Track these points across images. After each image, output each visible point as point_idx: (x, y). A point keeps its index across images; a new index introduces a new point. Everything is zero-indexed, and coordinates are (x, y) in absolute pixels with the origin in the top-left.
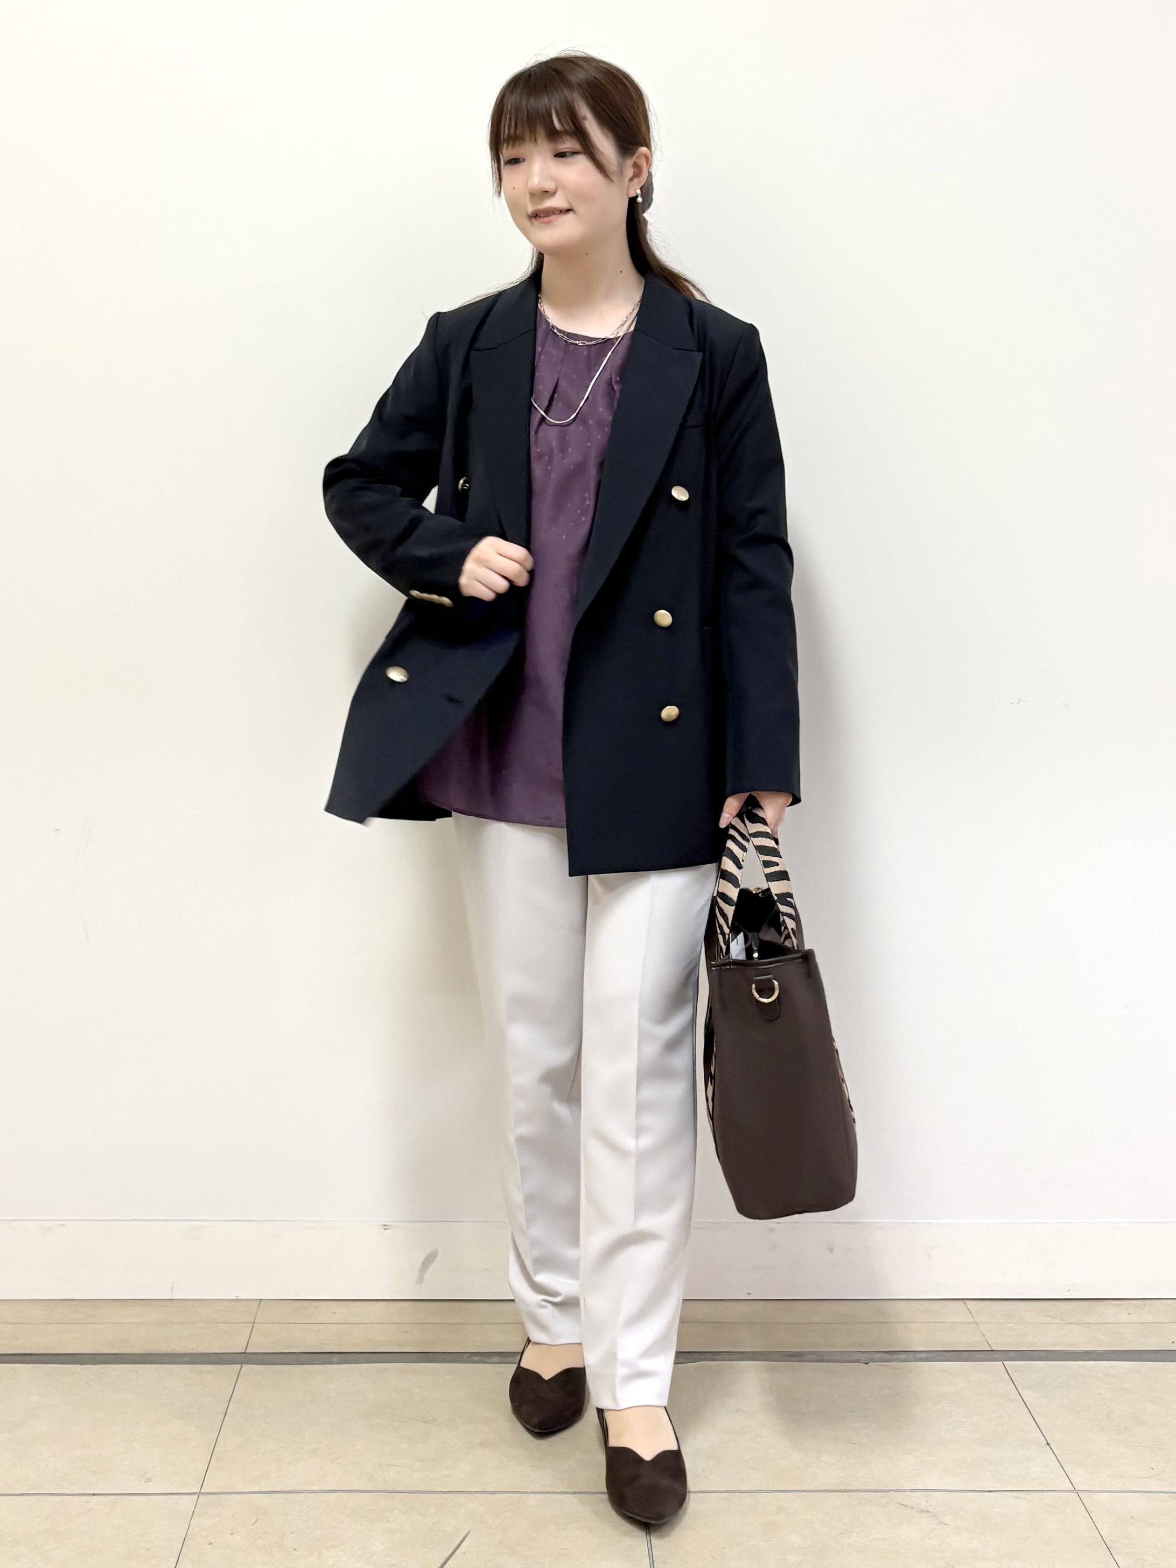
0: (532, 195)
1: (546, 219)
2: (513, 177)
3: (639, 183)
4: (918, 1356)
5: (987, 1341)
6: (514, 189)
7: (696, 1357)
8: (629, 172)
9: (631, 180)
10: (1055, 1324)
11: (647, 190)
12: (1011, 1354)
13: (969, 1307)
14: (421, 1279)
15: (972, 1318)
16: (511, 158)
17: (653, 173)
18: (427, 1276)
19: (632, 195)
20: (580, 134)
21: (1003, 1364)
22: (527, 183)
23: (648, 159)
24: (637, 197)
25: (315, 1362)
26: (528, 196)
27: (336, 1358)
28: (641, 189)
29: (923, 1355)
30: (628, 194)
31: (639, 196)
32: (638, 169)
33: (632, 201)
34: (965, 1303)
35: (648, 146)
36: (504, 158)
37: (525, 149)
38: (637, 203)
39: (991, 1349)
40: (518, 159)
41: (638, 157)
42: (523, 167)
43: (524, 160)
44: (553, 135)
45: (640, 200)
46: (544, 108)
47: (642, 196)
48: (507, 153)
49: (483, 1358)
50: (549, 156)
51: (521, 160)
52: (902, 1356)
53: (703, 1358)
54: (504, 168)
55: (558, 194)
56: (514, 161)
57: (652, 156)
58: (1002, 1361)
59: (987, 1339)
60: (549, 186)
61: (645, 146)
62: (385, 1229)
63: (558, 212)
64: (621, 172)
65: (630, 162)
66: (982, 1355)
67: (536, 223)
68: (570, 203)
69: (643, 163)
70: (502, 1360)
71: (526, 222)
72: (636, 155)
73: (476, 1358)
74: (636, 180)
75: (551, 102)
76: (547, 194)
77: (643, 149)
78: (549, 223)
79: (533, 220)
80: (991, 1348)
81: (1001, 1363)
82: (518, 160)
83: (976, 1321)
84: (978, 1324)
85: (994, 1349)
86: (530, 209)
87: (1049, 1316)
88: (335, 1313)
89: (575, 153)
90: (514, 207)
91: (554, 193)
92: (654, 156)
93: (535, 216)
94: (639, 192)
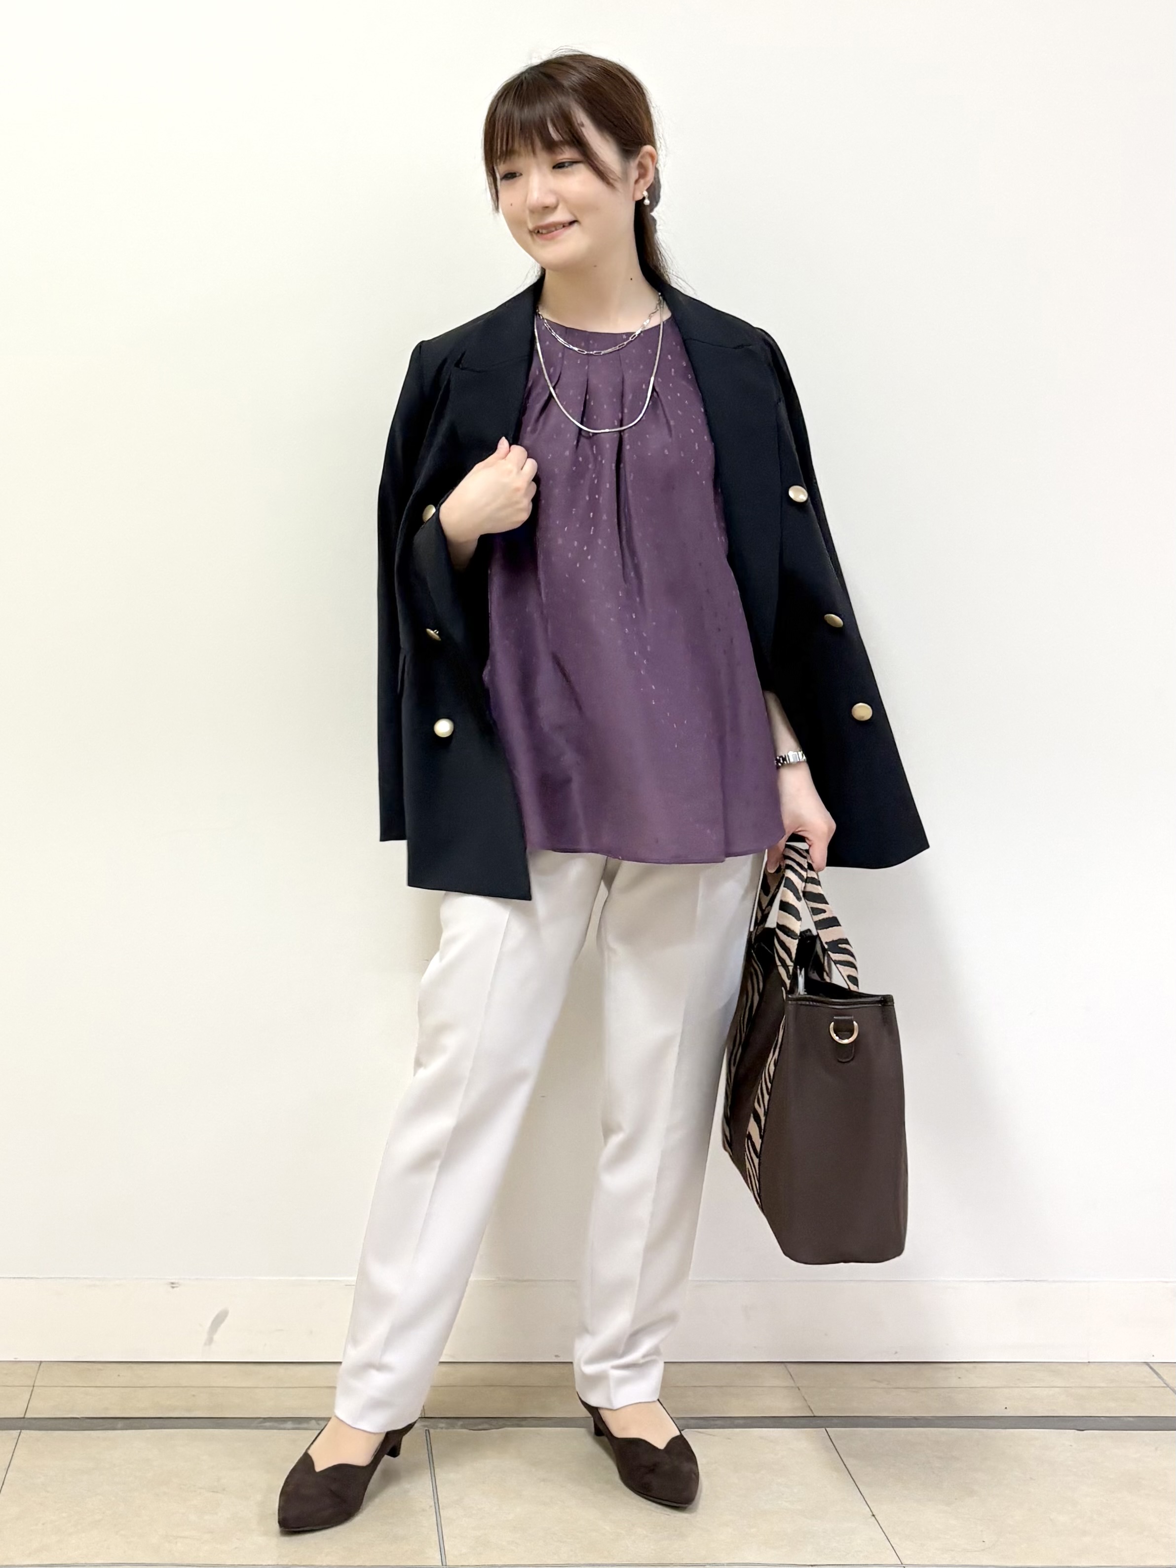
0: (533, 211)
1: (549, 235)
2: (510, 193)
3: (645, 184)
4: (737, 1422)
5: (809, 1407)
6: (511, 205)
7: (501, 1422)
8: (634, 174)
9: (637, 182)
10: (882, 1388)
11: (654, 191)
12: (835, 1421)
13: (790, 1370)
14: (210, 1341)
15: (792, 1382)
16: (507, 172)
17: (660, 169)
18: (216, 1337)
19: (639, 197)
20: (578, 142)
21: (826, 1430)
22: (526, 200)
23: (653, 157)
24: (644, 198)
25: (100, 1428)
26: (527, 212)
27: (120, 1424)
28: (648, 190)
29: (741, 1422)
30: (633, 197)
31: (647, 197)
32: (643, 172)
33: (639, 205)
34: (786, 1367)
35: (652, 143)
36: (499, 174)
37: (520, 163)
38: (644, 205)
39: (812, 1415)
40: (515, 173)
41: (642, 157)
42: (520, 182)
43: (521, 175)
44: (550, 146)
45: (647, 202)
46: (538, 116)
47: (649, 198)
48: (501, 169)
49: (276, 1424)
50: (546, 169)
51: (517, 175)
52: (719, 1422)
53: (509, 1424)
54: (501, 185)
55: (560, 207)
56: (511, 176)
57: (657, 153)
58: (825, 1427)
59: (809, 1405)
60: (550, 200)
61: (649, 144)
62: (173, 1287)
63: (562, 226)
64: (626, 174)
65: (634, 164)
66: (803, 1421)
67: (538, 240)
68: (572, 214)
69: (648, 162)
70: (297, 1426)
71: (528, 238)
72: (640, 156)
73: (268, 1424)
74: (642, 182)
75: (543, 109)
76: (548, 209)
77: (648, 148)
78: (553, 238)
79: (535, 236)
80: (813, 1413)
81: (824, 1429)
82: (514, 175)
83: (798, 1385)
84: (800, 1388)
85: (816, 1415)
86: (531, 226)
87: (875, 1380)
88: (119, 1376)
89: (573, 163)
90: (515, 224)
91: (555, 208)
92: (660, 152)
93: (537, 232)
94: (646, 194)
